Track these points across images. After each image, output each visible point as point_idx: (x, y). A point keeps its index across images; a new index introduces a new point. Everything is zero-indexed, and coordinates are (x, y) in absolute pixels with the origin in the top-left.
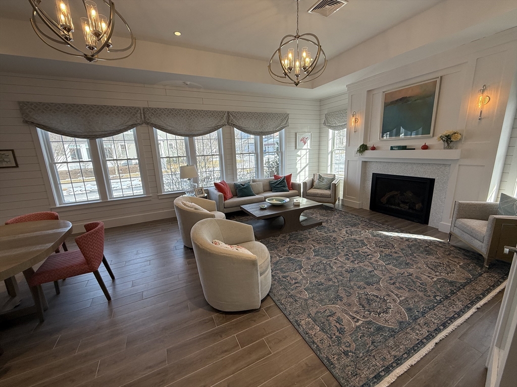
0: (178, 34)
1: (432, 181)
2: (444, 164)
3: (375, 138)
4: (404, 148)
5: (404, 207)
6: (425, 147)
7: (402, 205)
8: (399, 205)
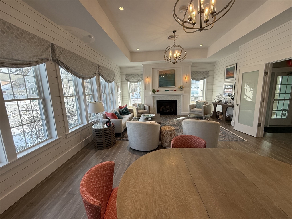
0: (121, 9)
1: (176, 101)
2: (179, 95)
3: (156, 88)
4: (168, 90)
5: (169, 111)
6: (175, 90)
7: (167, 111)
8: (166, 111)
